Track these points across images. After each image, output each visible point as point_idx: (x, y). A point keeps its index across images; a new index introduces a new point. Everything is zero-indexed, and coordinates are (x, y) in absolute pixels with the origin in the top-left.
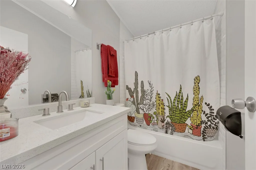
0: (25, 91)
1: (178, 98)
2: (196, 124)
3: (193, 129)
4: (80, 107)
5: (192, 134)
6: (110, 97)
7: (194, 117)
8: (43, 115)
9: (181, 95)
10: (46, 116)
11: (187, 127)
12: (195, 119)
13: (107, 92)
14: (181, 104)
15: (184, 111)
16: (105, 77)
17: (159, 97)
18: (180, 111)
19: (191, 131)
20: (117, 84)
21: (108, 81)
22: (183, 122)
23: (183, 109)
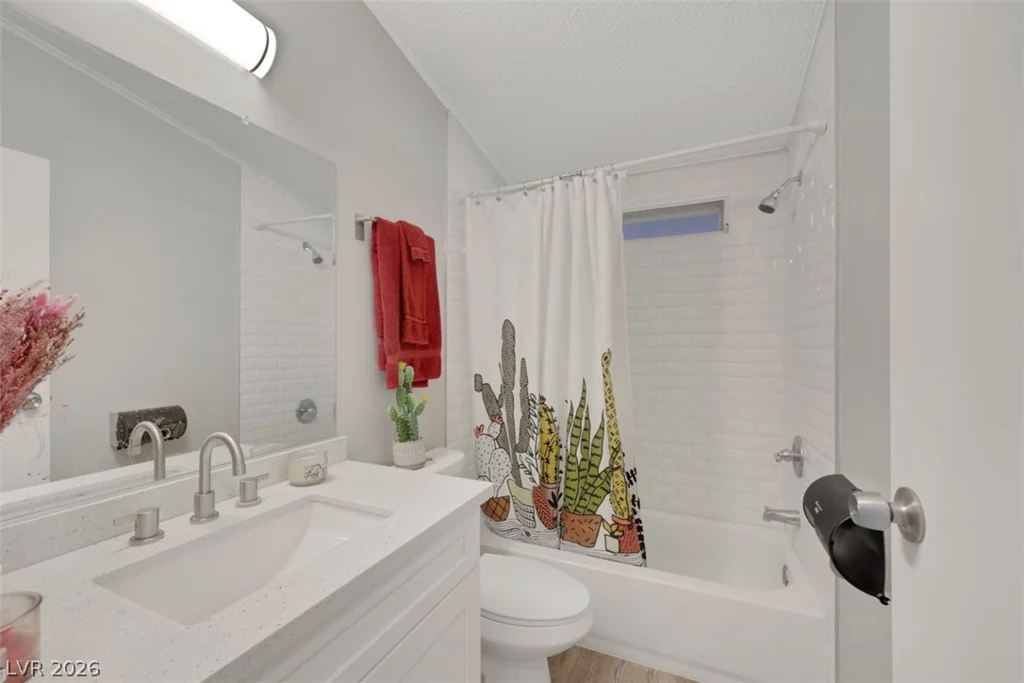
0: (37, 405)
1: (575, 426)
2: (626, 517)
3: (621, 534)
4: (285, 486)
5: (619, 552)
6: (407, 432)
7: (617, 491)
8: (131, 540)
9: (585, 415)
10: (146, 543)
11: (602, 527)
12: (622, 499)
13: (398, 411)
14: (585, 448)
15: (593, 471)
16: (391, 352)
17: (548, 420)
18: (580, 470)
19: (614, 544)
20: (436, 373)
21: (402, 365)
22: (589, 510)
23: (590, 464)
